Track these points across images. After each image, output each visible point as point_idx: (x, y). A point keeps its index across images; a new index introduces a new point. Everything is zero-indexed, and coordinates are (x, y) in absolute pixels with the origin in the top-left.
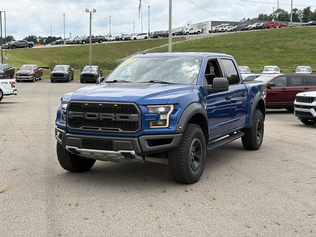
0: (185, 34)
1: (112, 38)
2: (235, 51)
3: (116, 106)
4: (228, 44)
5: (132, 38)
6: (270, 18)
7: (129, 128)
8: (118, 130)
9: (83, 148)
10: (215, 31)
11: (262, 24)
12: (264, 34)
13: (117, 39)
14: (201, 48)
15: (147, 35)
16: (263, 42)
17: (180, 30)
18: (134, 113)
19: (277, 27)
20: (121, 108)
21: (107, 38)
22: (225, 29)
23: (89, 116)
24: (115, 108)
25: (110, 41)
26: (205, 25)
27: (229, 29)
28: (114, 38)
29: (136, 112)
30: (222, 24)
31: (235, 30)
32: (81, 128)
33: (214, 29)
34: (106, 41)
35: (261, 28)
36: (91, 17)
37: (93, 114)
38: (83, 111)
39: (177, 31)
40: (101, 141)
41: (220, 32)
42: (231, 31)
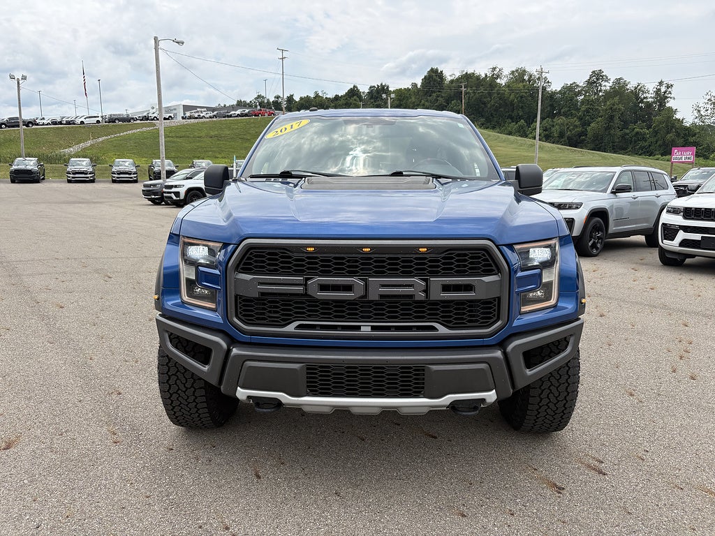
0: (153, 119)
1: (45, 122)
2: (221, 142)
3: (423, 253)
4: (212, 133)
5: (78, 121)
6: (249, 105)
7: (469, 321)
8: (434, 329)
9: (308, 395)
10: (190, 118)
11: (247, 111)
12: (253, 123)
13: (54, 123)
14: (177, 137)
15: (100, 119)
16: (254, 132)
17: (145, 114)
18: (489, 272)
19: (266, 115)
20: (444, 258)
21: (38, 121)
22: (202, 115)
23: (324, 288)
24: (421, 259)
25: (43, 125)
26: (175, 109)
27: (208, 116)
28: (48, 121)
29: (494, 268)
30: (198, 109)
31: (215, 116)
32: (291, 328)
33: (188, 114)
34: (37, 125)
35: (246, 115)
36: (19, 87)
37: (339, 283)
38: (298, 272)
39: (141, 115)
40: (379, 368)
41: (196, 118)
42: (210, 117)
